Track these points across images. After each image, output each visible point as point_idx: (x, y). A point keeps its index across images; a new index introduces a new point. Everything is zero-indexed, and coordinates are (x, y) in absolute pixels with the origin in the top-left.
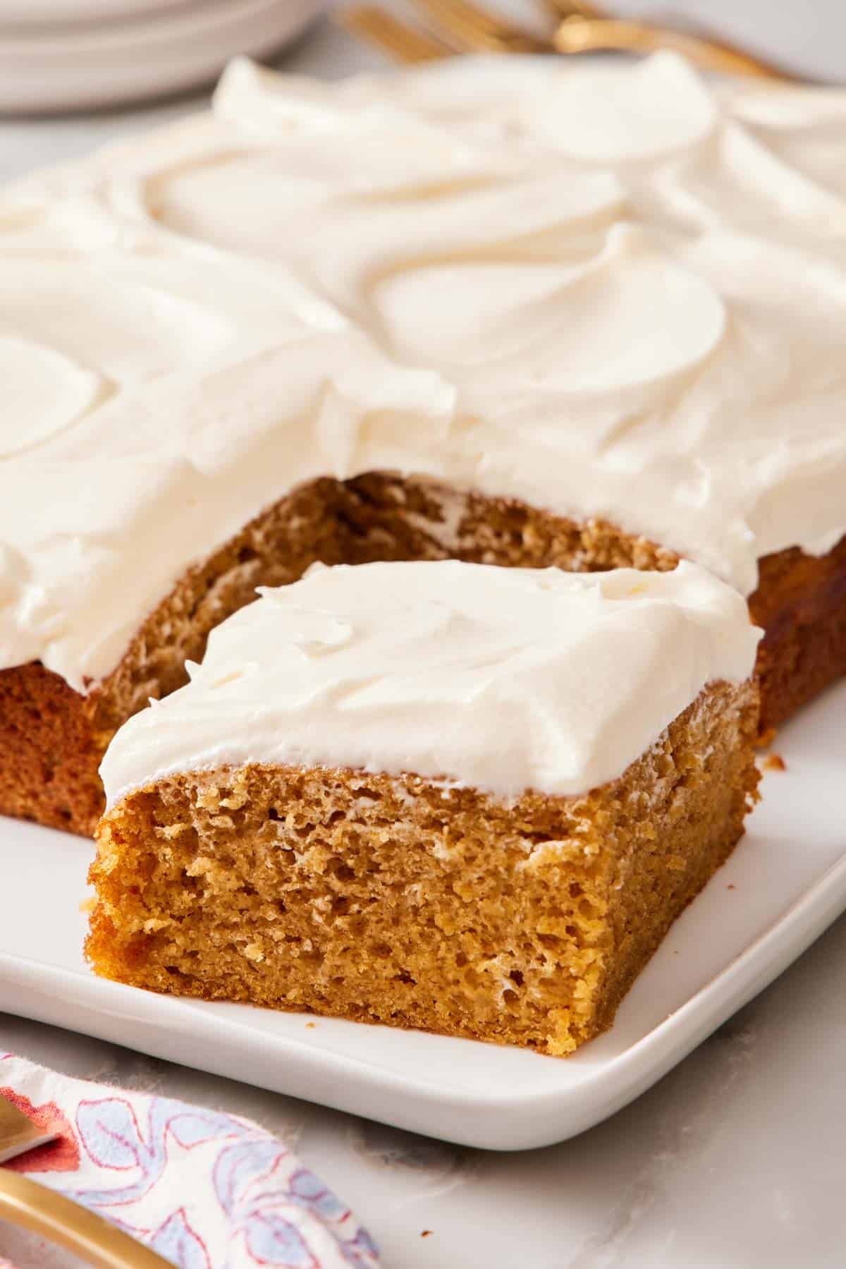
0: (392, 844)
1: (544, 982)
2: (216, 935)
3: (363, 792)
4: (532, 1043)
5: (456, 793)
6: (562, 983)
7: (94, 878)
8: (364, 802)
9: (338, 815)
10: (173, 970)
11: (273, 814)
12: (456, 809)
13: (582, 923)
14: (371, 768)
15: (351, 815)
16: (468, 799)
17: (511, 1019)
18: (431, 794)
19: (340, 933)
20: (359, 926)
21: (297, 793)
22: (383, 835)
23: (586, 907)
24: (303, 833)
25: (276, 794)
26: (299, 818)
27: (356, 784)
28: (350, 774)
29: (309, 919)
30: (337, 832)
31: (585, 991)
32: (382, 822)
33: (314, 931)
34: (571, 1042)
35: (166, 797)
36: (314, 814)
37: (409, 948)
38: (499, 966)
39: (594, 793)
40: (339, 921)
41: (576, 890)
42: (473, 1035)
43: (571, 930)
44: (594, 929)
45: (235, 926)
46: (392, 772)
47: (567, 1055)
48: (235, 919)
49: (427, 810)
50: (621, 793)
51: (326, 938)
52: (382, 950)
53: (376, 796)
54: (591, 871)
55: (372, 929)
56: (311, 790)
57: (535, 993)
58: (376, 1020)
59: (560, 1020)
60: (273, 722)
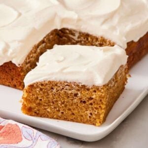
0: (71, 93)
1: (96, 115)
2: (42, 107)
3: (67, 85)
4: (93, 124)
5: (82, 85)
6: (98, 115)
7: (23, 98)
8: (67, 87)
9: (63, 89)
10: (36, 113)
11: (52, 88)
12: (82, 88)
13: (102, 106)
14: (68, 81)
15: (65, 89)
16: (84, 86)
17: (90, 120)
18: (78, 86)
19: (63, 107)
20: (66, 106)
21: (56, 85)
22: (70, 92)
23: (102, 103)
24: (57, 91)
25: (53, 85)
26: (56, 89)
27: (66, 84)
28: (65, 82)
29: (58, 105)
30: (63, 91)
31: (102, 116)
32: (70, 90)
33: (59, 107)
34: (100, 124)
35: (35, 85)
36: (59, 89)
37: (74, 109)
38: (88, 112)
39: (104, 86)
40: (63, 105)
41: (101, 101)
42: (84, 123)
43: (100, 107)
44: (103, 107)
45: (46, 106)
46: (72, 82)
47: (99, 126)
48: (46, 105)
49: (77, 88)
50: (108, 85)
51: (60, 108)
52: (69, 110)
53: (69, 86)
54: (103, 98)
55: (68, 106)
56: (58, 85)
57: (94, 116)
58: (68, 120)
59: (98, 121)
60: (52, 74)
